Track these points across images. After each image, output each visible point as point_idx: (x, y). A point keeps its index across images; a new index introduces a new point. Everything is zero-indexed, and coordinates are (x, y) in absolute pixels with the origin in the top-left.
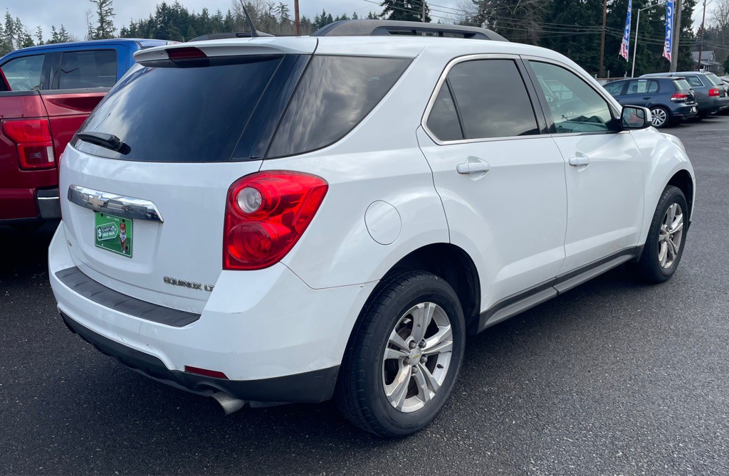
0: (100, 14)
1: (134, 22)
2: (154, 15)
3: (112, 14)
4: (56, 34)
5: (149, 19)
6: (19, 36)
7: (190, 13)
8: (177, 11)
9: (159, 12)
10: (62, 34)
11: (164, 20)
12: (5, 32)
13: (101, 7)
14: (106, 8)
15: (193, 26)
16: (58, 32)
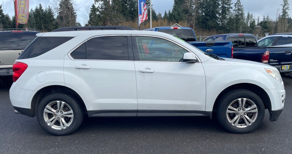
0: (283, 10)
3: (288, 9)
6: (251, 20)
10: (267, 18)
12: (247, 19)
13: (284, 7)
14: (286, 7)
16: (265, 18)
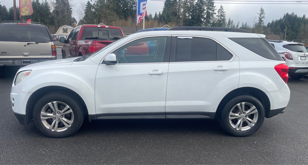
0: (260, 18)
1: (274, 20)
2: (282, 18)
3: (264, 18)
4: (243, 25)
5: (280, 19)
7: (298, 16)
8: (292, 16)
9: (284, 16)
10: (245, 25)
11: (286, 19)
12: (228, 24)
13: (260, 15)
14: (262, 16)
15: (297, 22)
16: (244, 24)
